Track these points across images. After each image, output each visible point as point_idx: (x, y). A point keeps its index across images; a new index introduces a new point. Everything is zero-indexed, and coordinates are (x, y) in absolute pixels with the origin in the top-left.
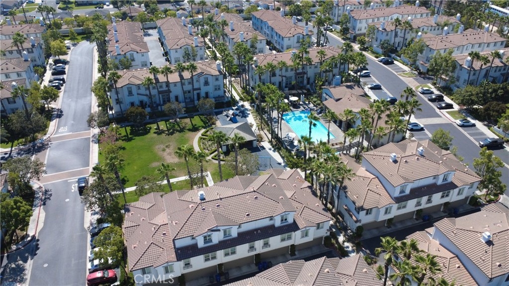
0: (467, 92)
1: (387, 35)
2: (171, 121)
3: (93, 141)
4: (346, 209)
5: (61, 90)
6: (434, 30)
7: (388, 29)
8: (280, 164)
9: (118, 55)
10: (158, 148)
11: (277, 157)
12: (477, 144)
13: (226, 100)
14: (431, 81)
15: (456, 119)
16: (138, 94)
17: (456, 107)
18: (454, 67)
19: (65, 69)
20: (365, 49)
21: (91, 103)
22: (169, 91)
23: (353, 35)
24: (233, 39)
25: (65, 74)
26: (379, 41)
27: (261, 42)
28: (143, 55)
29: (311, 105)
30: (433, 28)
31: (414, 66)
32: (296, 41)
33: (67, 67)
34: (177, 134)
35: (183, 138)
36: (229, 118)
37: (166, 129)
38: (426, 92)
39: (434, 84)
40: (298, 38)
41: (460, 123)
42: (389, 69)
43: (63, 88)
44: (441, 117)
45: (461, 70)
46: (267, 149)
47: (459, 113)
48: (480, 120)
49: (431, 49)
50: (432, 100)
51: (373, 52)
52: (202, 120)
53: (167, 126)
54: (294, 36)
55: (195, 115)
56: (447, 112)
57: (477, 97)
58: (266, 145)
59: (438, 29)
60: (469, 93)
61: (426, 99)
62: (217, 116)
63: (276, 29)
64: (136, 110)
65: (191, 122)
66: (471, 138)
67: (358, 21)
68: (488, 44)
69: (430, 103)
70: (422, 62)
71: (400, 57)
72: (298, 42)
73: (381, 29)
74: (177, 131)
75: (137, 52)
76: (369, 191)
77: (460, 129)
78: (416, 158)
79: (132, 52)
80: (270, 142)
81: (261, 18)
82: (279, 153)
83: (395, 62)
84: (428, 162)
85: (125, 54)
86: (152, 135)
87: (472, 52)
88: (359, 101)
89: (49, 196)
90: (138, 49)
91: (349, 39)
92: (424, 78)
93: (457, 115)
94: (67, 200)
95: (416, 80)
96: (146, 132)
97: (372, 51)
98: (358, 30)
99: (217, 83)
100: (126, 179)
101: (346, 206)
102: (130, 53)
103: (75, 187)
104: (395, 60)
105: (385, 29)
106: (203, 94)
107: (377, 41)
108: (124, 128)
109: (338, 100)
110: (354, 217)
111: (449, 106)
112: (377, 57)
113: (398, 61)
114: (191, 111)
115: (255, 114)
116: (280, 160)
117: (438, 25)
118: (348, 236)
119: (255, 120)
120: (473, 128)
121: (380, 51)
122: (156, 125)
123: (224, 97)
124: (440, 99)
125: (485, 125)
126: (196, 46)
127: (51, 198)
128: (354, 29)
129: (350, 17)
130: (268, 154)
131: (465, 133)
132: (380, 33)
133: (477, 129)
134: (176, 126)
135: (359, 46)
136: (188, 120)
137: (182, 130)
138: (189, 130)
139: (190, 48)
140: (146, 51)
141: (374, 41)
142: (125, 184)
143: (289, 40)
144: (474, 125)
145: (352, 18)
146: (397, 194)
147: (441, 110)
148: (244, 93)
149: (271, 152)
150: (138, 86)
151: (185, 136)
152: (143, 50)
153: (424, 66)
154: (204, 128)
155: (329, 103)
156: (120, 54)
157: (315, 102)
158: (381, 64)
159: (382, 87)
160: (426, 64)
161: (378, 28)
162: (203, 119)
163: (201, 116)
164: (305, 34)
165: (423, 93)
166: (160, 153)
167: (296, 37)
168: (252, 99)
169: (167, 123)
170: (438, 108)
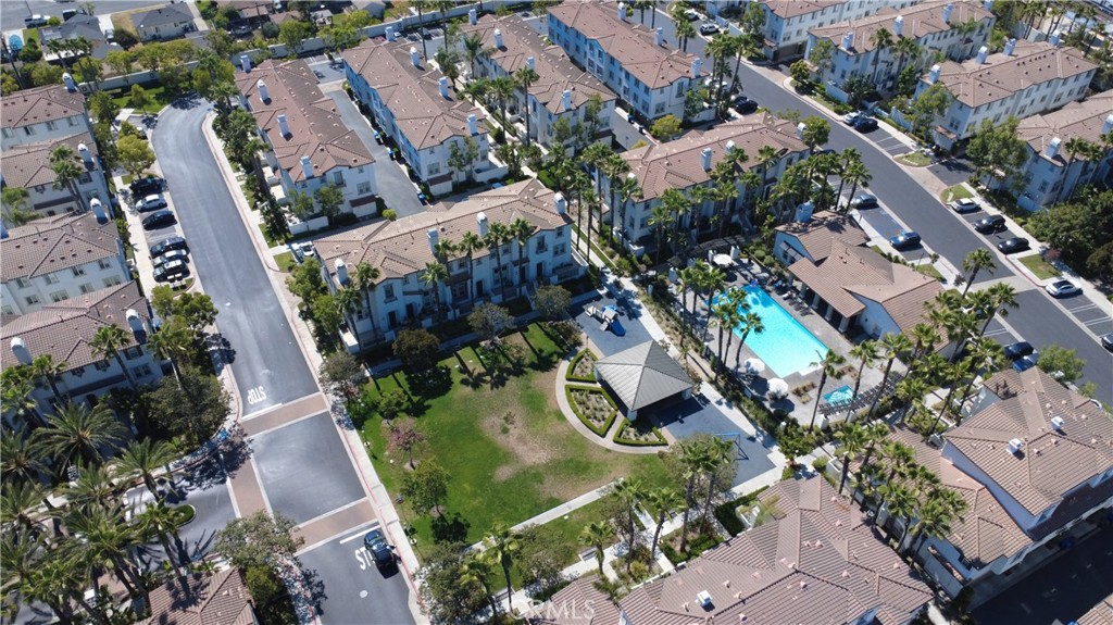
0: (1061, 221)
1: (857, 61)
2: (483, 344)
3: (339, 422)
4: (934, 555)
5: (191, 276)
7: (860, 50)
8: (752, 439)
9: (308, 178)
10: (490, 424)
11: (737, 418)
12: (1098, 340)
13: (581, 273)
14: (968, 174)
15: (1043, 278)
16: (405, 293)
17: (1036, 247)
19: (166, 205)
20: (806, 89)
21: (280, 307)
22: (468, 276)
23: (773, 50)
24: (545, 104)
25: (174, 222)
26: (838, 72)
27: (605, 106)
28: (361, 171)
29: (756, 269)
31: (922, 134)
32: (675, 93)
33: (167, 197)
34: (512, 382)
35: (530, 391)
36: (605, 325)
37: (483, 370)
38: (965, 208)
39: (975, 184)
41: (1055, 290)
42: (873, 144)
43: (191, 266)
44: (1013, 274)
46: (713, 402)
47: (1044, 260)
48: (1089, 277)
50: (985, 230)
51: (828, 98)
52: (547, 334)
53: (480, 360)
54: (671, 84)
55: (530, 322)
56: (1021, 260)
58: (708, 390)
61: (972, 229)
62: (574, 318)
65: (528, 343)
66: (1083, 326)
67: (785, 22)
69: (980, 236)
70: (940, 129)
71: (888, 111)
73: (844, 49)
74: (510, 372)
75: (350, 167)
76: (981, 521)
77: (1055, 302)
78: (1054, 441)
79: (339, 169)
80: (713, 382)
81: (578, 27)
82: (742, 410)
83: (881, 124)
84: (1074, 446)
85: (324, 174)
86: (460, 391)
88: (867, 266)
89: (319, 589)
90: (351, 158)
91: (766, 58)
92: (948, 165)
93: (1041, 268)
94: (364, 594)
95: (936, 172)
96: (443, 385)
97: (824, 95)
98: (784, 39)
99: (561, 240)
100: (460, 520)
101: (933, 547)
102: (334, 170)
103: (361, 555)
104: (880, 119)
105: (851, 49)
107: (833, 71)
108: (391, 376)
109: (818, 263)
110: (956, 574)
111: (1021, 245)
112: (840, 113)
113: (884, 120)
114: (522, 312)
115: (653, 306)
116: (750, 430)
119: (659, 323)
120: (1078, 298)
121: (845, 97)
122: (454, 359)
123: (572, 263)
124: (995, 227)
125: (1098, 288)
127: (326, 592)
128: (774, 36)
130: (721, 415)
131: (1068, 313)
132: (841, 57)
133: (1088, 302)
134: (502, 360)
135: (791, 79)
136: (516, 339)
137: (518, 370)
138: (533, 366)
139: (461, 141)
140: (368, 161)
141: (827, 72)
142: (465, 534)
143: (662, 92)
144: (1079, 292)
145: (769, 13)
147: (1009, 256)
148: (605, 245)
149: (724, 409)
150: (405, 279)
151: (532, 385)
152: (362, 161)
153: (942, 134)
154: (564, 356)
156: (313, 177)
157: (762, 259)
158: (852, 129)
159: (879, 202)
160: (949, 132)
162: (549, 330)
163: (542, 324)
164: (693, 77)
165: (961, 212)
166: (500, 440)
167: (676, 85)
168: (632, 264)
169: (477, 350)
170: (1001, 250)
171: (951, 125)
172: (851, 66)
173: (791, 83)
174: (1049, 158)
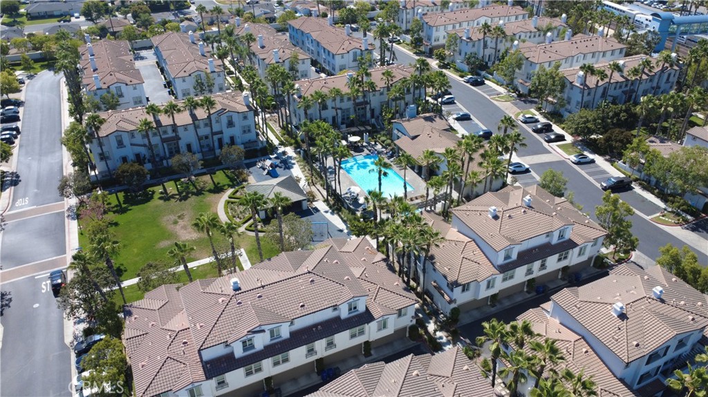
0: (582, 118)
1: (474, 46)
2: (183, 180)
3: (69, 216)
4: (435, 286)
5: (14, 145)
6: (535, 36)
7: (474, 38)
8: (341, 231)
9: (98, 89)
10: (166, 220)
11: (336, 221)
12: (598, 185)
13: (260, 145)
14: (534, 105)
15: (570, 154)
16: (131, 145)
17: (569, 139)
18: (563, 86)
19: (18, 112)
20: (445, 66)
21: (62, 160)
22: (178, 138)
23: (429, 47)
24: (264, 59)
25: (19, 120)
26: (463, 54)
27: (303, 63)
28: (135, 88)
29: (379, 147)
30: (533, 34)
31: (511, 86)
32: (352, 59)
33: (21, 110)
34: (193, 199)
35: (202, 204)
36: (266, 171)
37: (177, 193)
38: (528, 120)
39: (539, 109)
40: (355, 54)
41: (575, 159)
42: (479, 91)
43: (17, 141)
44: (550, 153)
45: (572, 89)
46: (322, 211)
47: (573, 146)
48: (601, 154)
49: (532, 63)
50: (537, 131)
51: (457, 70)
52: (227, 176)
53: (177, 188)
54: (348, 52)
55: (218, 170)
56: (558, 146)
57: (595, 124)
58: (321, 205)
59: (539, 35)
60: (583, 120)
61: (530, 130)
62: (248, 168)
63: (324, 44)
64: (131, 168)
65: (213, 181)
66: (591, 179)
67: (434, 28)
68: (604, 53)
69: (535, 134)
70: (521, 81)
71: (492, 74)
72: (355, 60)
73: (464, 38)
74: (193, 194)
75: (127, 85)
76: (464, 260)
77: (576, 167)
78: (523, 211)
79: (119, 85)
80: (326, 201)
81: (302, 29)
82: (339, 216)
83: (486, 82)
84: (538, 215)
85: (109, 87)
86: (156, 202)
87: (585, 65)
88: (443, 137)
89: (7, 302)
90: (127, 79)
91: (424, 53)
92: (525, 102)
93: (570, 150)
94: (36, 306)
95: (515, 104)
96: (148, 198)
97: (454, 68)
98: (435, 41)
99: (246, 123)
100: (122, 268)
101: (435, 282)
102: (115, 85)
103: (46, 285)
104: (486, 79)
105: (470, 38)
106: (226, 140)
107: (460, 54)
108: (114, 195)
109: (414, 138)
110: (446, 296)
111: (560, 138)
112: (462, 77)
113: (489, 80)
114: (211, 164)
115: (302, 163)
116: (342, 226)
117: (539, 30)
118: (440, 322)
119: (303, 172)
120: (592, 165)
121: (466, 68)
122: (161, 187)
123: (256, 141)
124: (547, 129)
125: (606, 160)
126: (212, 72)
127: (11, 304)
128: (429, 39)
129: (423, 24)
130: (325, 218)
131: (583, 172)
132: (464, 43)
133: (598, 166)
134: (191, 187)
135: (438, 62)
136: (207, 178)
137: (199, 193)
138: (210, 191)
139: (203, 75)
140: (139, 82)
141: (457, 54)
142: (121, 276)
143: (342, 57)
144: (593, 161)
145: (425, 25)
146: (500, 260)
147: (550, 144)
148: (284, 134)
149: (328, 216)
150: (132, 133)
151: (204, 200)
152: (135, 81)
153: (524, 86)
154: (232, 187)
155: (403, 143)
156: (101, 89)
157: (383, 142)
158: (468, 85)
159: (472, 117)
160: (526, 82)
161: (460, 38)
162: (229, 174)
163: (226, 171)
164: (363, 49)
165: (525, 122)
166: (170, 227)
167: (351, 53)
168: (297, 142)
169: (178, 183)
170: (546, 141)
171: (527, 78)
172: (469, 49)
173: (437, 64)
174: (578, 85)
